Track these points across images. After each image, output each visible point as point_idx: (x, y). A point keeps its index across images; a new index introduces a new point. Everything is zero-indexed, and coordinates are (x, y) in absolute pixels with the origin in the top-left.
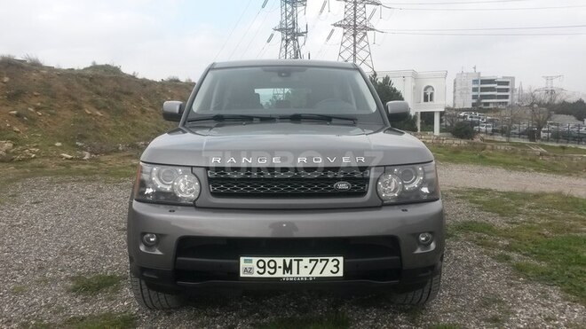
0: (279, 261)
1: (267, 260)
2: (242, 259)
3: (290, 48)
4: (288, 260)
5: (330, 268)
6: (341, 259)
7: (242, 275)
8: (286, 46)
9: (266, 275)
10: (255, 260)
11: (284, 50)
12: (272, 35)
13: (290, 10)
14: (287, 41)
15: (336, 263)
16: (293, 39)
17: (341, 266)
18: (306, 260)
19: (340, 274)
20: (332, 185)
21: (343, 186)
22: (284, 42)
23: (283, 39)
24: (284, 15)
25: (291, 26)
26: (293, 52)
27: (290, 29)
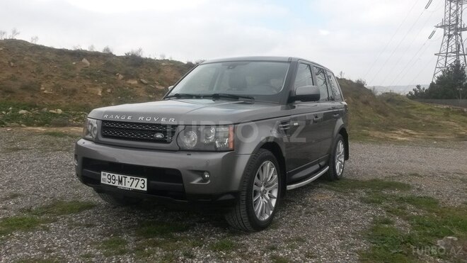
0: (117, 176)
1: (112, 175)
2: (102, 173)
3: (452, 42)
4: (121, 176)
5: (140, 184)
6: (146, 180)
7: (102, 182)
8: (448, 41)
9: (111, 184)
10: (107, 174)
11: (445, 44)
12: (434, 32)
13: (455, 8)
14: (450, 36)
15: (143, 182)
16: (456, 34)
17: (146, 184)
18: (129, 177)
19: (145, 189)
20: (154, 134)
21: (159, 136)
22: (446, 38)
23: (445, 35)
24: (448, 13)
25: (455, 22)
26: (454, 46)
27: (453, 25)
